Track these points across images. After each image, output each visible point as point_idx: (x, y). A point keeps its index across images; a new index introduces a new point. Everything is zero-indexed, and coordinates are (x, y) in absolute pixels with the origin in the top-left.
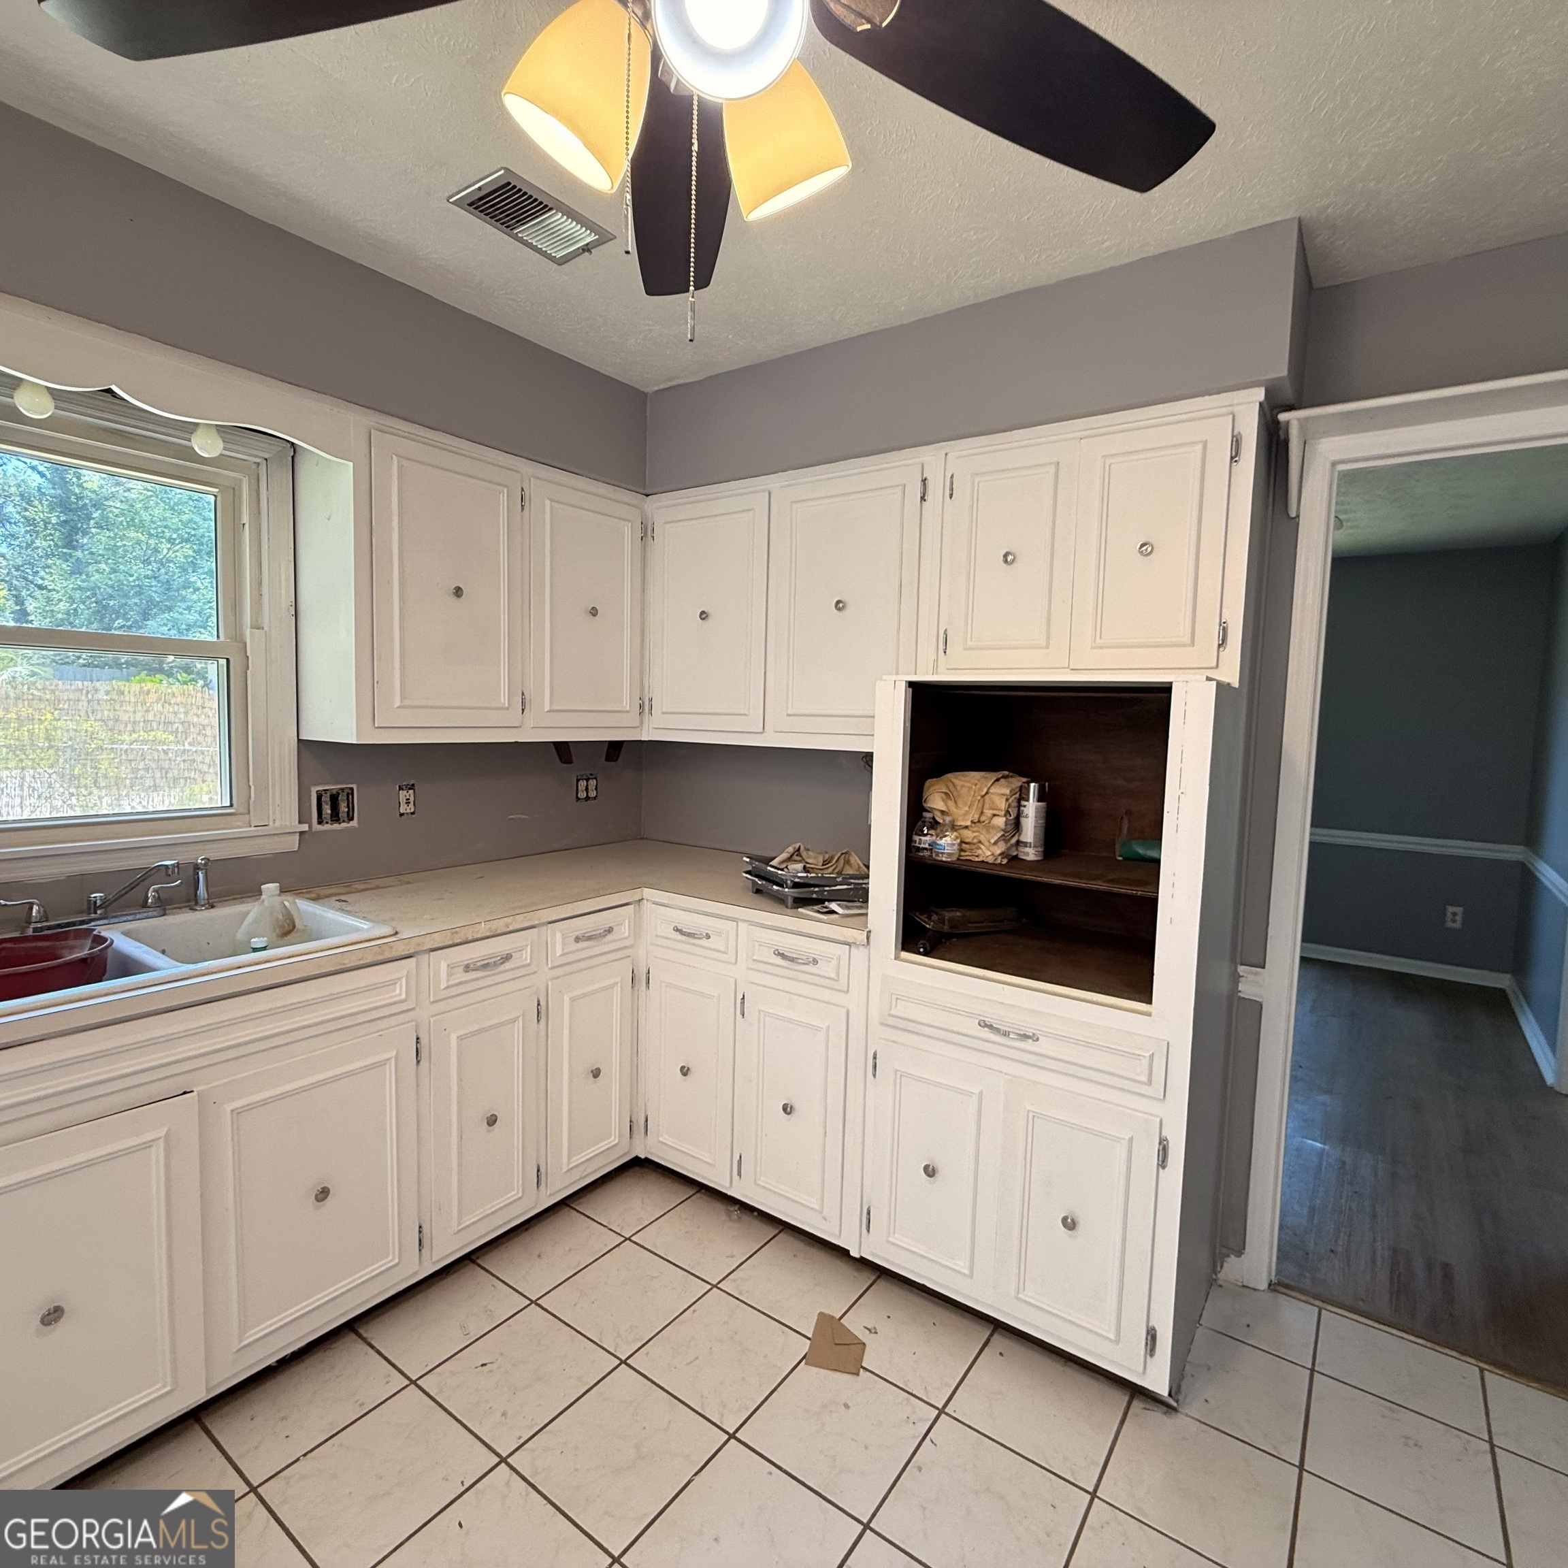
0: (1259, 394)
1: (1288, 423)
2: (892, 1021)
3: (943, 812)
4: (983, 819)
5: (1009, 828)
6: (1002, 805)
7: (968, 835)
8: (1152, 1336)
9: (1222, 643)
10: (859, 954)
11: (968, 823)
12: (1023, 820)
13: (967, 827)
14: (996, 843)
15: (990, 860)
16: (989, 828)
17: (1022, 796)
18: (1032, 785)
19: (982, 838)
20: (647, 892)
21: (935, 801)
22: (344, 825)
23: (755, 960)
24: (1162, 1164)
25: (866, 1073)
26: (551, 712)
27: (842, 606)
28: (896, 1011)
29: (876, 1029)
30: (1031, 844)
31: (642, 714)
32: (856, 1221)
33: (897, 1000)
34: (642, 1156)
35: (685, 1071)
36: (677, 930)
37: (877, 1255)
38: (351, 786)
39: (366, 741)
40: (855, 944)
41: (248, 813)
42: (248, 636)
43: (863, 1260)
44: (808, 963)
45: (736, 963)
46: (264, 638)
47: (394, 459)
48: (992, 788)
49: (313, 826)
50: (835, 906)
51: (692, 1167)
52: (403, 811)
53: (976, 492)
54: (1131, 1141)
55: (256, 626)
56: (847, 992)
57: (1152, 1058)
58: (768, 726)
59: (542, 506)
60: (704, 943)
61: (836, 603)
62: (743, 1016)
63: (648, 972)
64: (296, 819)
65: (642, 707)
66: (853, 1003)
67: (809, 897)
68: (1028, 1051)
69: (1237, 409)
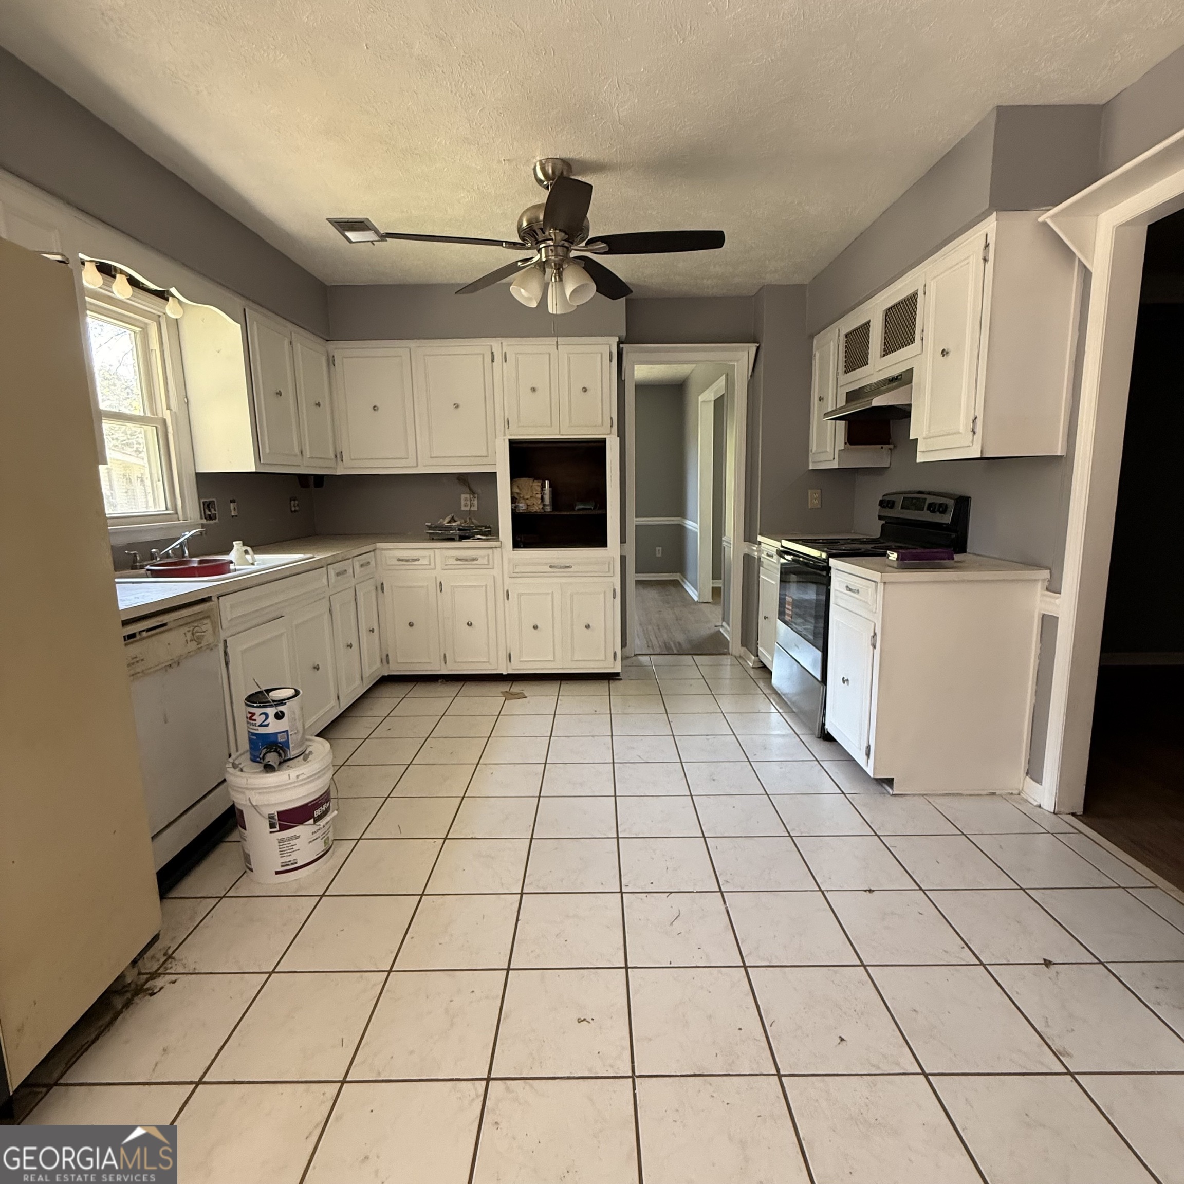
0: (617, 339)
1: (622, 348)
2: (514, 575)
3: (517, 493)
4: (533, 496)
5: (542, 499)
6: (537, 489)
7: (529, 502)
8: (615, 654)
9: (611, 426)
10: (497, 551)
11: (529, 497)
12: (544, 496)
13: (527, 499)
14: (538, 505)
15: (538, 511)
16: (535, 499)
17: (543, 486)
18: (546, 482)
19: (534, 503)
20: (379, 545)
22: (214, 521)
23: (446, 565)
24: (614, 598)
25: (504, 600)
26: (310, 458)
27: (457, 406)
28: (516, 571)
29: (507, 581)
30: (548, 505)
31: (336, 460)
32: (505, 660)
33: (516, 566)
34: (386, 674)
35: (411, 625)
36: (399, 560)
37: (515, 669)
38: (214, 499)
39: (258, 471)
40: (496, 548)
41: (177, 513)
42: (167, 415)
43: (508, 675)
44: (474, 560)
45: (435, 569)
46: (174, 416)
47: (255, 323)
48: (534, 484)
49: (204, 521)
50: (479, 536)
51: (417, 669)
52: (233, 514)
53: (517, 360)
54: (605, 593)
55: (168, 408)
56: (493, 568)
57: (609, 563)
58: (419, 464)
59: (298, 347)
60: (416, 563)
61: (454, 405)
62: (441, 591)
63: (382, 584)
64: (199, 516)
65: (336, 456)
66: (496, 572)
67: (465, 535)
68: (569, 572)
69: (610, 343)
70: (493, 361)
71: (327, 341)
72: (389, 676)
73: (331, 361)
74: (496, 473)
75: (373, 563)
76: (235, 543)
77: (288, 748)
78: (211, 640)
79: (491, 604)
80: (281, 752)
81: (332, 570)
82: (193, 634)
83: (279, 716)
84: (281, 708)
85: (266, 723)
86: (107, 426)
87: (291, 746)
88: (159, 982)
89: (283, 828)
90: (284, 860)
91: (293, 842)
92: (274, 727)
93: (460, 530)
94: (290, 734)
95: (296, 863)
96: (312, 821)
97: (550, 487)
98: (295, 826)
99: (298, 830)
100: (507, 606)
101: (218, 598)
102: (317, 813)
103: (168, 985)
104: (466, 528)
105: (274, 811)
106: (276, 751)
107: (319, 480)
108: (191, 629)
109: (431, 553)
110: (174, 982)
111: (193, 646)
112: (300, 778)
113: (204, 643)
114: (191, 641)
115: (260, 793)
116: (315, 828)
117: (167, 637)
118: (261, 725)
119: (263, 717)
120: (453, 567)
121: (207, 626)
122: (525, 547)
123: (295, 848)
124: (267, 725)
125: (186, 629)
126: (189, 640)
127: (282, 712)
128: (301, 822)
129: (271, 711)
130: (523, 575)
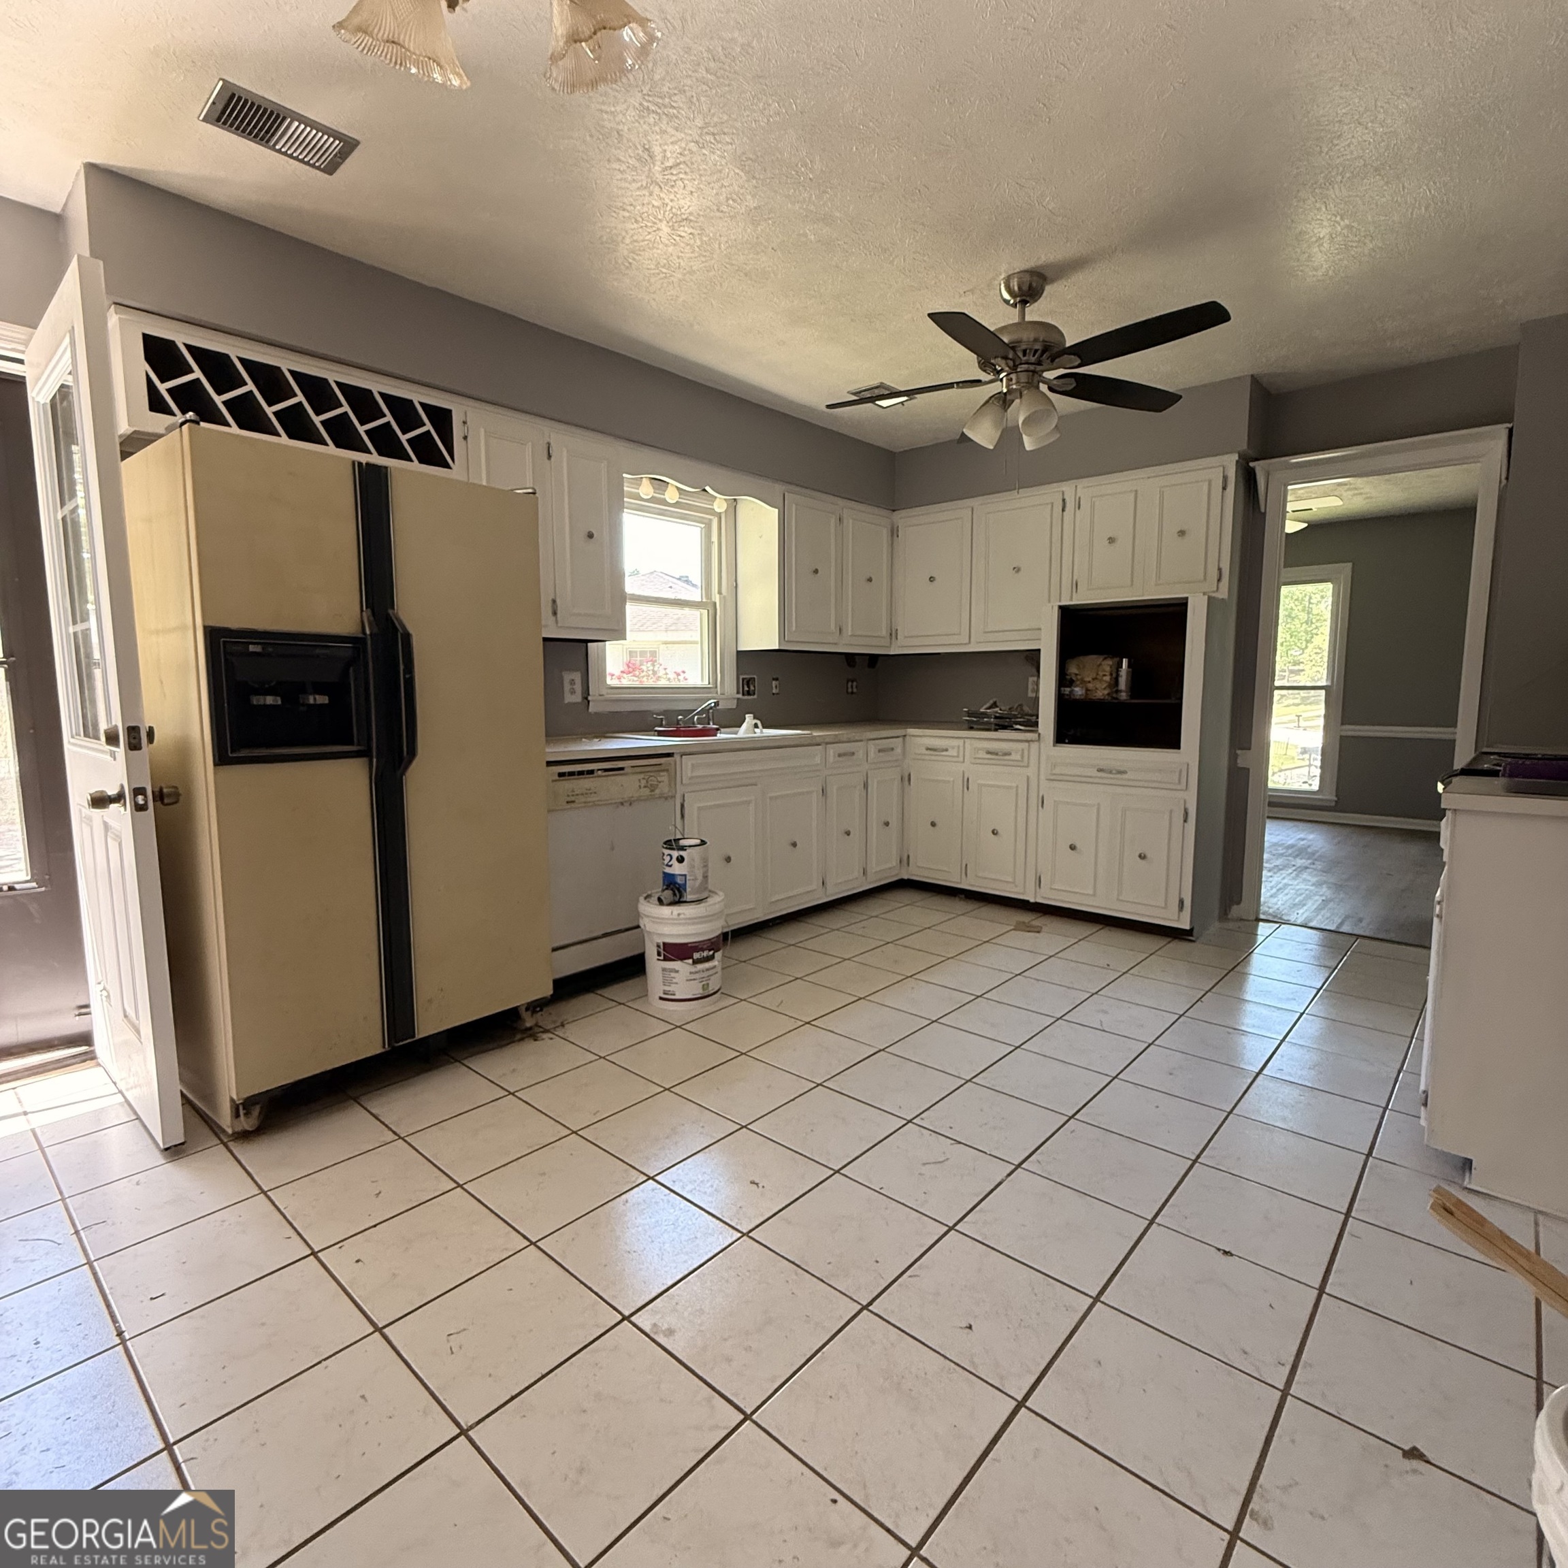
0: (1236, 457)
1: (1254, 467)
2: (1052, 777)
3: (1076, 675)
4: (1098, 677)
5: (1112, 682)
6: (1108, 669)
7: (1090, 686)
8: (1181, 902)
9: (1220, 580)
10: (1034, 746)
11: (1090, 679)
12: (1119, 679)
13: (1089, 682)
14: (1105, 689)
15: (1102, 698)
16: (1101, 681)
17: (1118, 665)
18: (1124, 660)
19: (1097, 686)
20: (909, 731)
21: (1073, 669)
22: (752, 697)
23: (975, 758)
24: (1185, 821)
25: (1038, 807)
26: (851, 636)
27: (1017, 570)
28: (1054, 772)
29: (1043, 783)
30: (1124, 691)
31: (891, 639)
32: (1033, 883)
33: (1054, 766)
34: (906, 878)
35: (933, 824)
36: (928, 749)
37: (1045, 898)
38: (755, 676)
39: (782, 648)
40: (1032, 741)
41: (716, 687)
42: (716, 598)
43: (1036, 904)
44: (1006, 754)
45: (964, 762)
46: (724, 599)
47: (794, 505)
48: (1103, 663)
49: (740, 696)
50: (1018, 727)
51: (937, 877)
52: (774, 691)
53: (1093, 507)
54: (1171, 812)
55: (720, 592)
56: (1028, 766)
57: (1181, 771)
58: (972, 639)
59: (849, 523)
60: (944, 753)
61: (1014, 568)
62: (968, 789)
63: (910, 775)
64: (735, 691)
65: (891, 634)
66: (1031, 772)
67: (1003, 724)
68: (1122, 779)
69: (1225, 464)
70: (1063, 510)
71: (894, 511)
72: (909, 880)
73: (894, 532)
74: (1039, 650)
75: (899, 750)
76: (747, 716)
77: (685, 890)
78: (666, 790)
79: (1022, 812)
80: (677, 892)
81: (832, 750)
82: (647, 782)
83: (681, 860)
84: (682, 853)
85: (670, 864)
86: (631, 609)
87: (688, 890)
88: (545, 1036)
89: (666, 959)
90: (667, 988)
91: (673, 975)
92: (677, 869)
93: (996, 718)
94: (688, 878)
95: (674, 995)
96: (690, 961)
97: (1129, 666)
98: (674, 960)
99: (676, 965)
100: (1040, 813)
101: (681, 756)
102: (696, 956)
103: (547, 1039)
104: (1005, 716)
105: (660, 941)
106: (672, 890)
107: (873, 659)
108: (646, 777)
109: (960, 742)
110: (551, 1039)
111: (647, 792)
112: (682, 916)
113: (657, 791)
114: (645, 787)
115: (653, 922)
116: (693, 969)
117: (619, 779)
118: (667, 865)
119: (669, 858)
120: (986, 761)
121: (664, 777)
122: (1070, 743)
123: (674, 981)
124: (671, 866)
125: (642, 776)
126: (642, 786)
127: (682, 857)
128: (682, 958)
129: (675, 854)
130: (1066, 778)
